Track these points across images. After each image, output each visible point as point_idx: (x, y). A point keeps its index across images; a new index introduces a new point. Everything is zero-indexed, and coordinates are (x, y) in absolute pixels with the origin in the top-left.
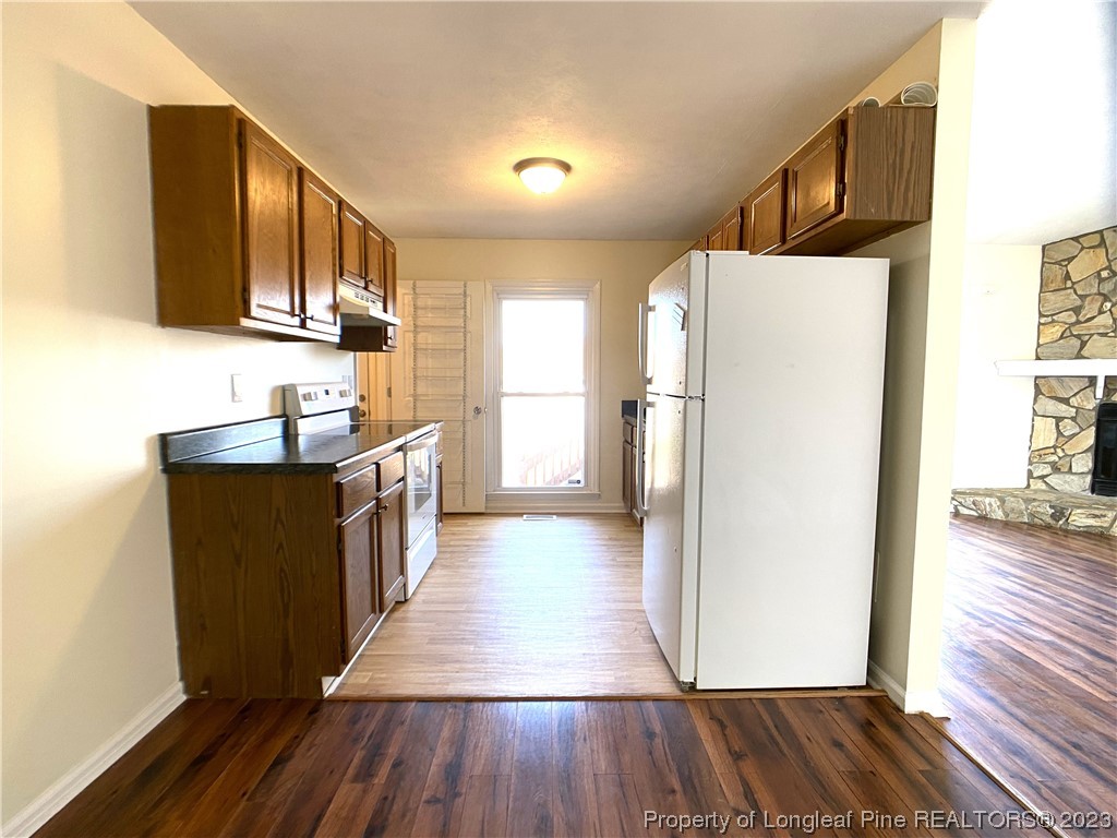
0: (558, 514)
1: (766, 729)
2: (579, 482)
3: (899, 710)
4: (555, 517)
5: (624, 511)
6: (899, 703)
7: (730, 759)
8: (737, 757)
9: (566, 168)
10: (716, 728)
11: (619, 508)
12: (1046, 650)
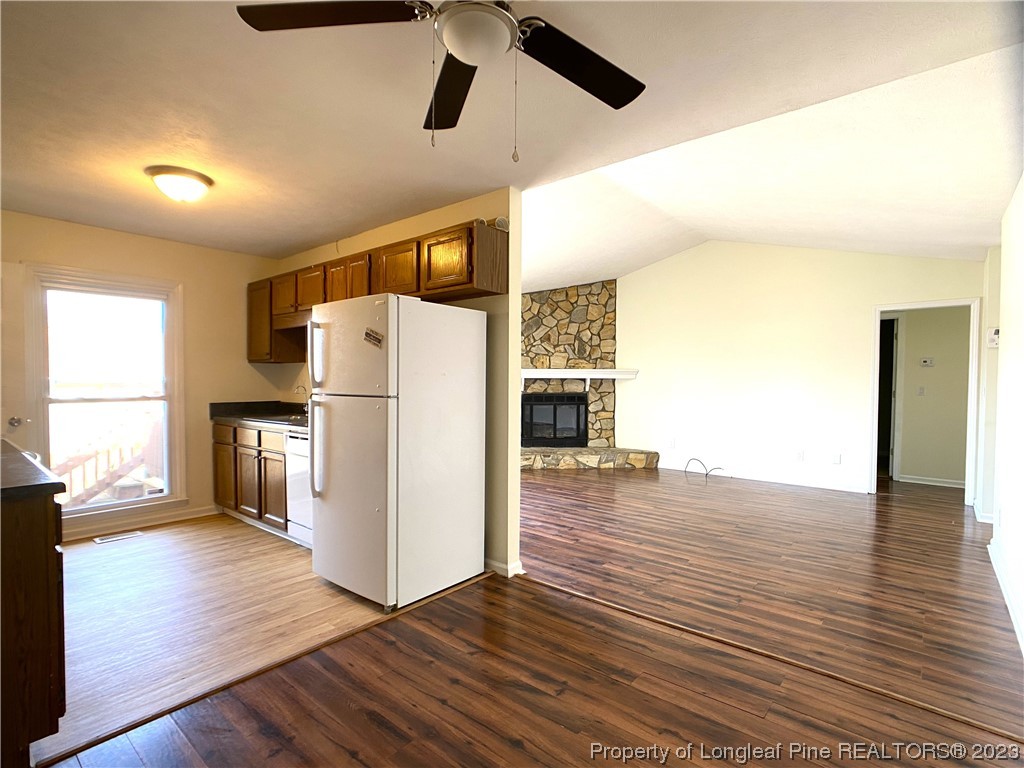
0: (141, 529)
1: (453, 612)
2: (161, 491)
3: (506, 578)
4: (139, 533)
5: (216, 513)
6: (504, 574)
7: (447, 634)
8: (450, 631)
9: (209, 182)
10: (426, 623)
11: (210, 510)
12: (542, 529)
